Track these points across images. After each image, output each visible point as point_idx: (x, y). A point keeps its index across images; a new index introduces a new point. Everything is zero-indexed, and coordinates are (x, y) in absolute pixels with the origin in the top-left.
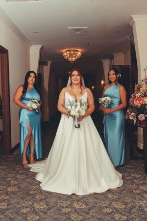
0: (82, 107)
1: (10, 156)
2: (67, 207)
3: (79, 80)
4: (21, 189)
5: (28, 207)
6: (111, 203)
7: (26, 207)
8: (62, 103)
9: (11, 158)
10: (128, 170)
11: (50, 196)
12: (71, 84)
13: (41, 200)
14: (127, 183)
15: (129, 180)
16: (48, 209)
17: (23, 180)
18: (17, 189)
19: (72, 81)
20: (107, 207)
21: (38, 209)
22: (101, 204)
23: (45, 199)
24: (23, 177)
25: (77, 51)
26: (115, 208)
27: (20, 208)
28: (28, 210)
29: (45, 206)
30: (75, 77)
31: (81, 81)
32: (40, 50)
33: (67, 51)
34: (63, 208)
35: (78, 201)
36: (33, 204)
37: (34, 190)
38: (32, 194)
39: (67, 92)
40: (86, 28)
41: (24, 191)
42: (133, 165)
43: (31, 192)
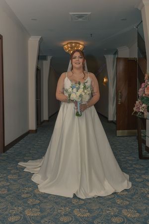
0: (85, 91)
1: (3, 154)
2: (66, 215)
3: (81, 64)
4: (11, 192)
5: (17, 214)
6: (120, 211)
7: (15, 215)
8: (62, 91)
9: (5, 156)
10: (138, 171)
11: (45, 201)
12: (72, 69)
13: (34, 206)
14: (137, 186)
15: (140, 182)
16: (42, 218)
17: (15, 181)
18: (6, 192)
19: (74, 64)
20: (116, 216)
21: (30, 217)
22: (108, 212)
23: (39, 204)
24: (15, 177)
25: (79, 44)
26: (126, 217)
27: (7, 215)
28: (17, 218)
29: (39, 213)
30: (77, 59)
31: (83, 64)
32: (39, 41)
33: (68, 44)
34: (61, 216)
35: (80, 207)
36: (24, 210)
37: (27, 193)
38: (24, 198)
39: (67, 78)
40: (90, 13)
41: (15, 195)
42: (142, 165)
43: (23, 196)
